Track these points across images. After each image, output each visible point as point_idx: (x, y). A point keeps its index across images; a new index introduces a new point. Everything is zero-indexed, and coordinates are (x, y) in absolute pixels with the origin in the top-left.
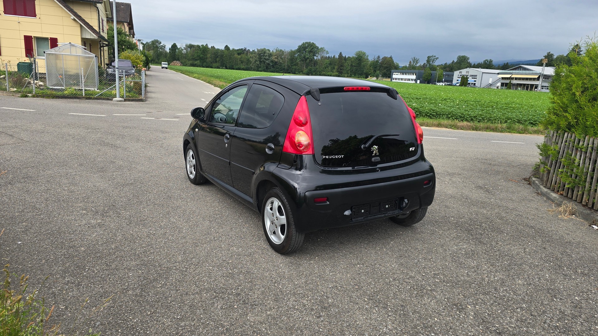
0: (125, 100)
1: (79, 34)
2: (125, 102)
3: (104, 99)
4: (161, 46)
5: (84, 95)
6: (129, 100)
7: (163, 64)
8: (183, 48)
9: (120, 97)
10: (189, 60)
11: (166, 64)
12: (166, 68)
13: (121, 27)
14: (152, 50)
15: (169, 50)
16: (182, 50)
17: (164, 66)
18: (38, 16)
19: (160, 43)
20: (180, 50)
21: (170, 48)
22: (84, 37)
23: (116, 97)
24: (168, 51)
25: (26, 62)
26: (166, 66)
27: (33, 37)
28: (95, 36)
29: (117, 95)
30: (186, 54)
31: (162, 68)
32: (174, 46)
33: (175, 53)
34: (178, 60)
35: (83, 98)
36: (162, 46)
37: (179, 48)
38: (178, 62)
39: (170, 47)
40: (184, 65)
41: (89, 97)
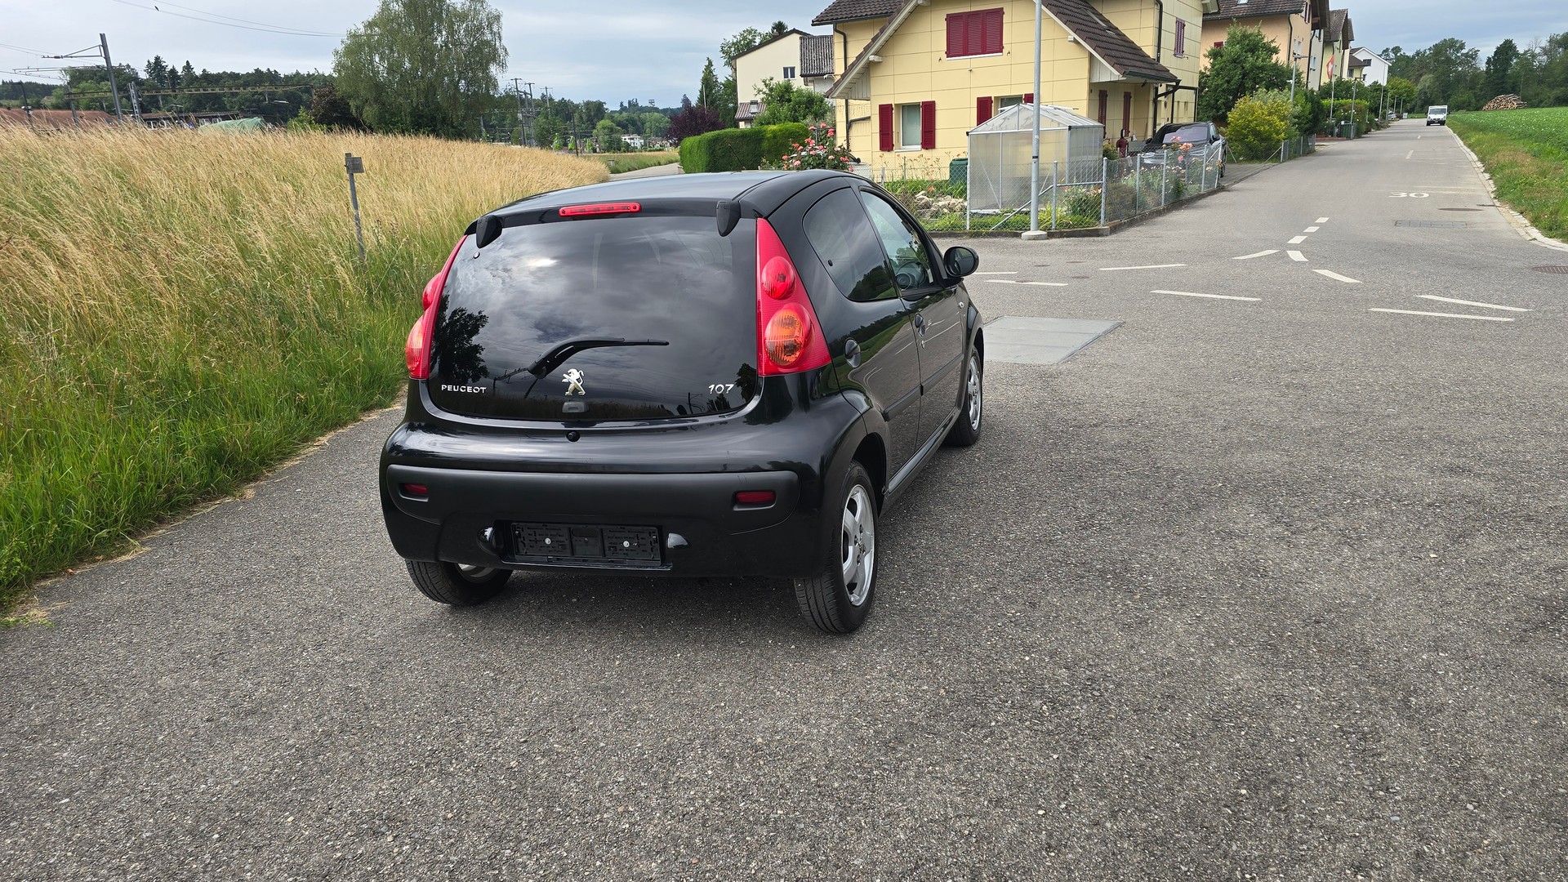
0: (1050, 235)
1: (1086, 75)
2: (1046, 241)
3: (1007, 235)
4: (1462, 55)
5: (968, 228)
6: (1061, 235)
7: (1435, 112)
8: (1538, 51)
9: (1038, 228)
10: (1552, 86)
11: (1442, 111)
12: (1442, 123)
13: (1259, 31)
14: (1430, 72)
15: (1487, 63)
16: (1534, 56)
17: (1432, 117)
18: (1005, 51)
19: (1462, 46)
20: (1526, 59)
21: (1489, 58)
22: (1095, 80)
23: (1030, 230)
24: (1483, 67)
25: (960, 157)
26: (1441, 117)
27: (993, 99)
28: (1117, 73)
29: (1033, 225)
30: (1544, 69)
31: (1429, 124)
32: (1506, 50)
33: (1505, 70)
34: (1514, 90)
35: (966, 234)
36: (1466, 55)
37: (1521, 52)
38: (1511, 97)
39: (1491, 54)
40: (1532, 106)
41: (977, 232)
